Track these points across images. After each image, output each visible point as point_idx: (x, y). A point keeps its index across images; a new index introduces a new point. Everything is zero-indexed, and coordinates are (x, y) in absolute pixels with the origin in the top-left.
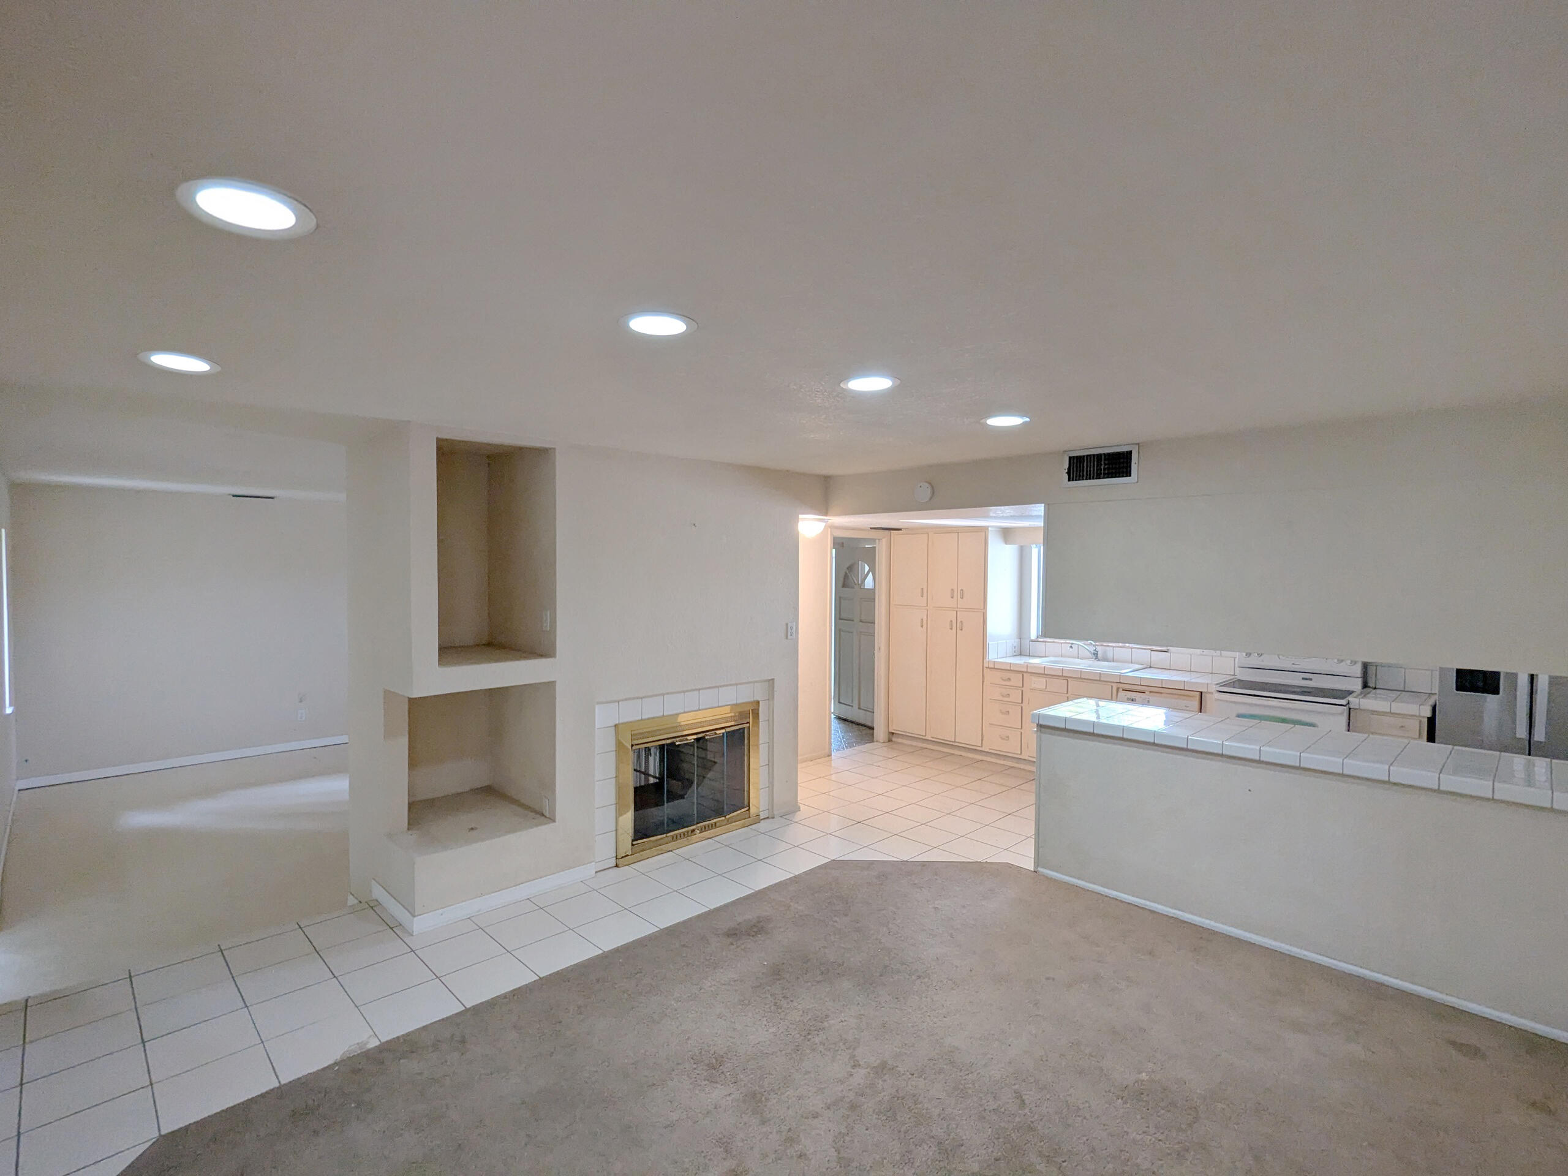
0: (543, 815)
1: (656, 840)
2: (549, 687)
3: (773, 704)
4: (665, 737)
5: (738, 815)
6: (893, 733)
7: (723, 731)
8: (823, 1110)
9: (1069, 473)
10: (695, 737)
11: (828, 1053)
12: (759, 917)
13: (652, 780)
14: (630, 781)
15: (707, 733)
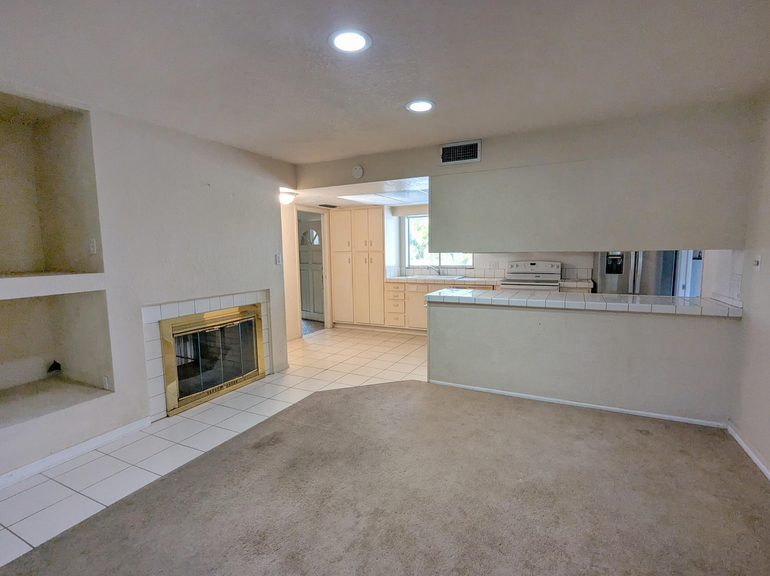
0: (103, 389)
1: (196, 396)
2: (100, 294)
3: (270, 305)
4: (197, 328)
5: (250, 374)
6: (335, 323)
7: (238, 322)
8: (345, 553)
9: (442, 158)
10: (219, 327)
11: (338, 512)
12: (274, 433)
13: (190, 361)
14: (174, 362)
15: (228, 324)
